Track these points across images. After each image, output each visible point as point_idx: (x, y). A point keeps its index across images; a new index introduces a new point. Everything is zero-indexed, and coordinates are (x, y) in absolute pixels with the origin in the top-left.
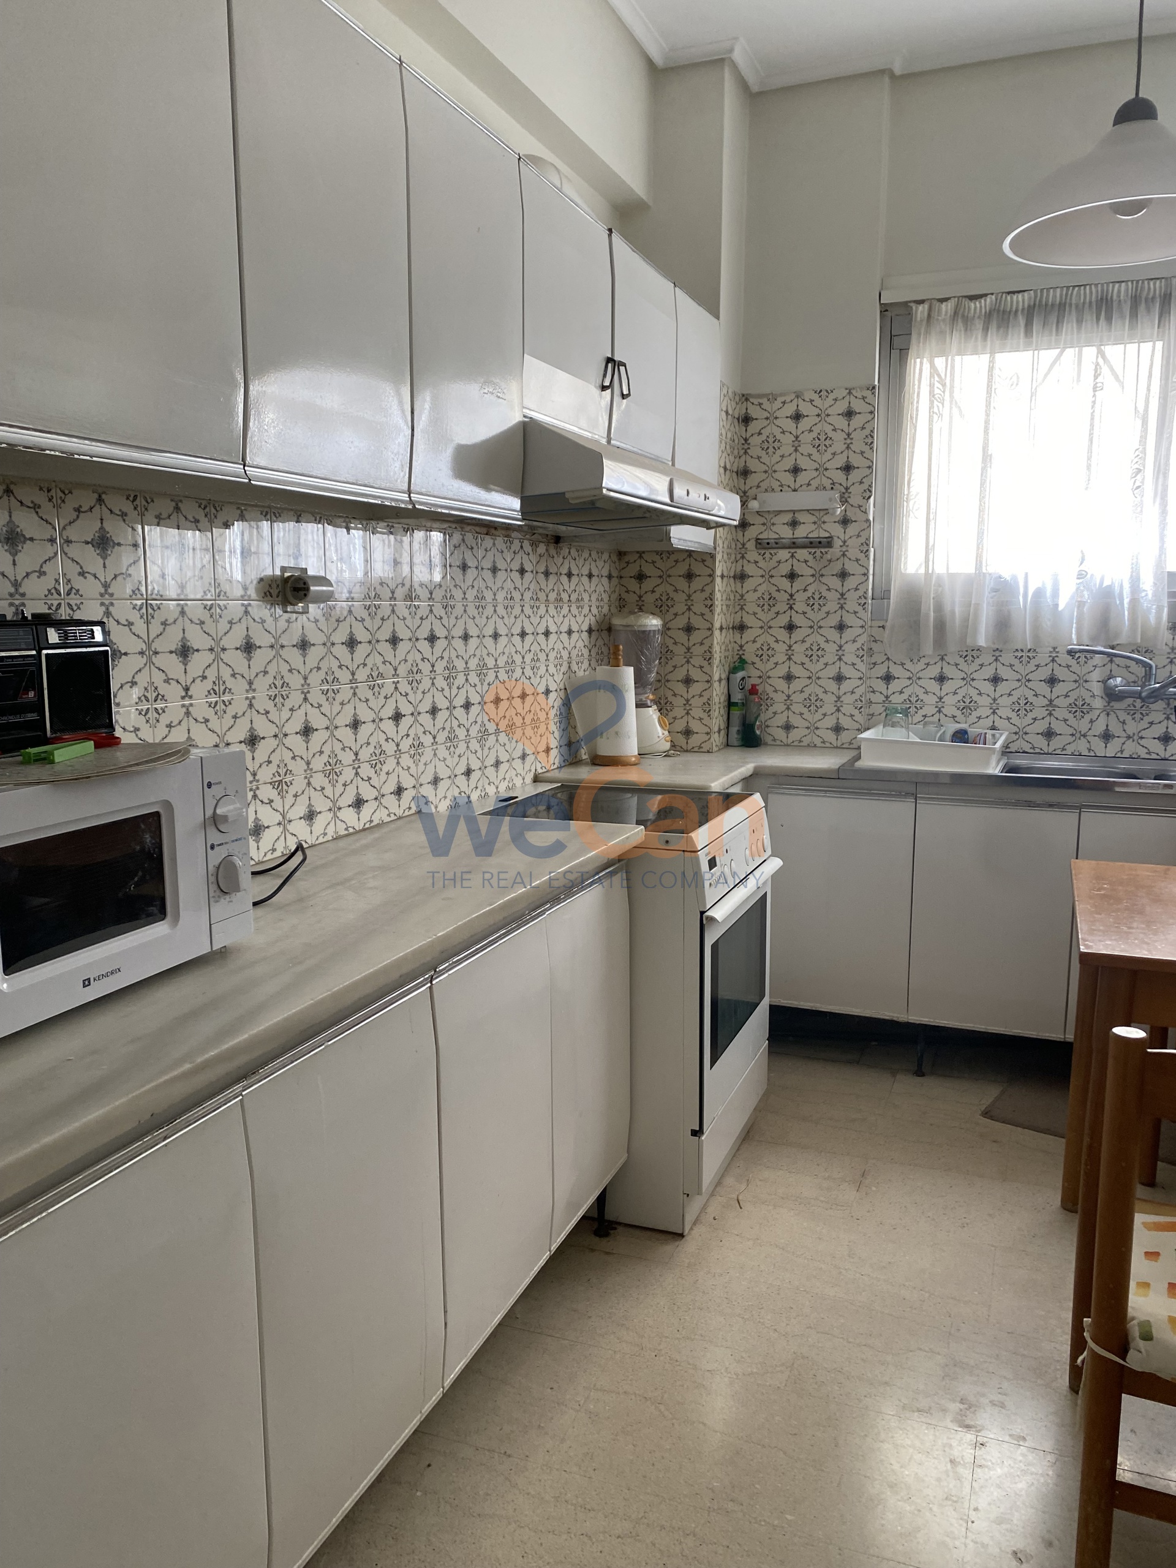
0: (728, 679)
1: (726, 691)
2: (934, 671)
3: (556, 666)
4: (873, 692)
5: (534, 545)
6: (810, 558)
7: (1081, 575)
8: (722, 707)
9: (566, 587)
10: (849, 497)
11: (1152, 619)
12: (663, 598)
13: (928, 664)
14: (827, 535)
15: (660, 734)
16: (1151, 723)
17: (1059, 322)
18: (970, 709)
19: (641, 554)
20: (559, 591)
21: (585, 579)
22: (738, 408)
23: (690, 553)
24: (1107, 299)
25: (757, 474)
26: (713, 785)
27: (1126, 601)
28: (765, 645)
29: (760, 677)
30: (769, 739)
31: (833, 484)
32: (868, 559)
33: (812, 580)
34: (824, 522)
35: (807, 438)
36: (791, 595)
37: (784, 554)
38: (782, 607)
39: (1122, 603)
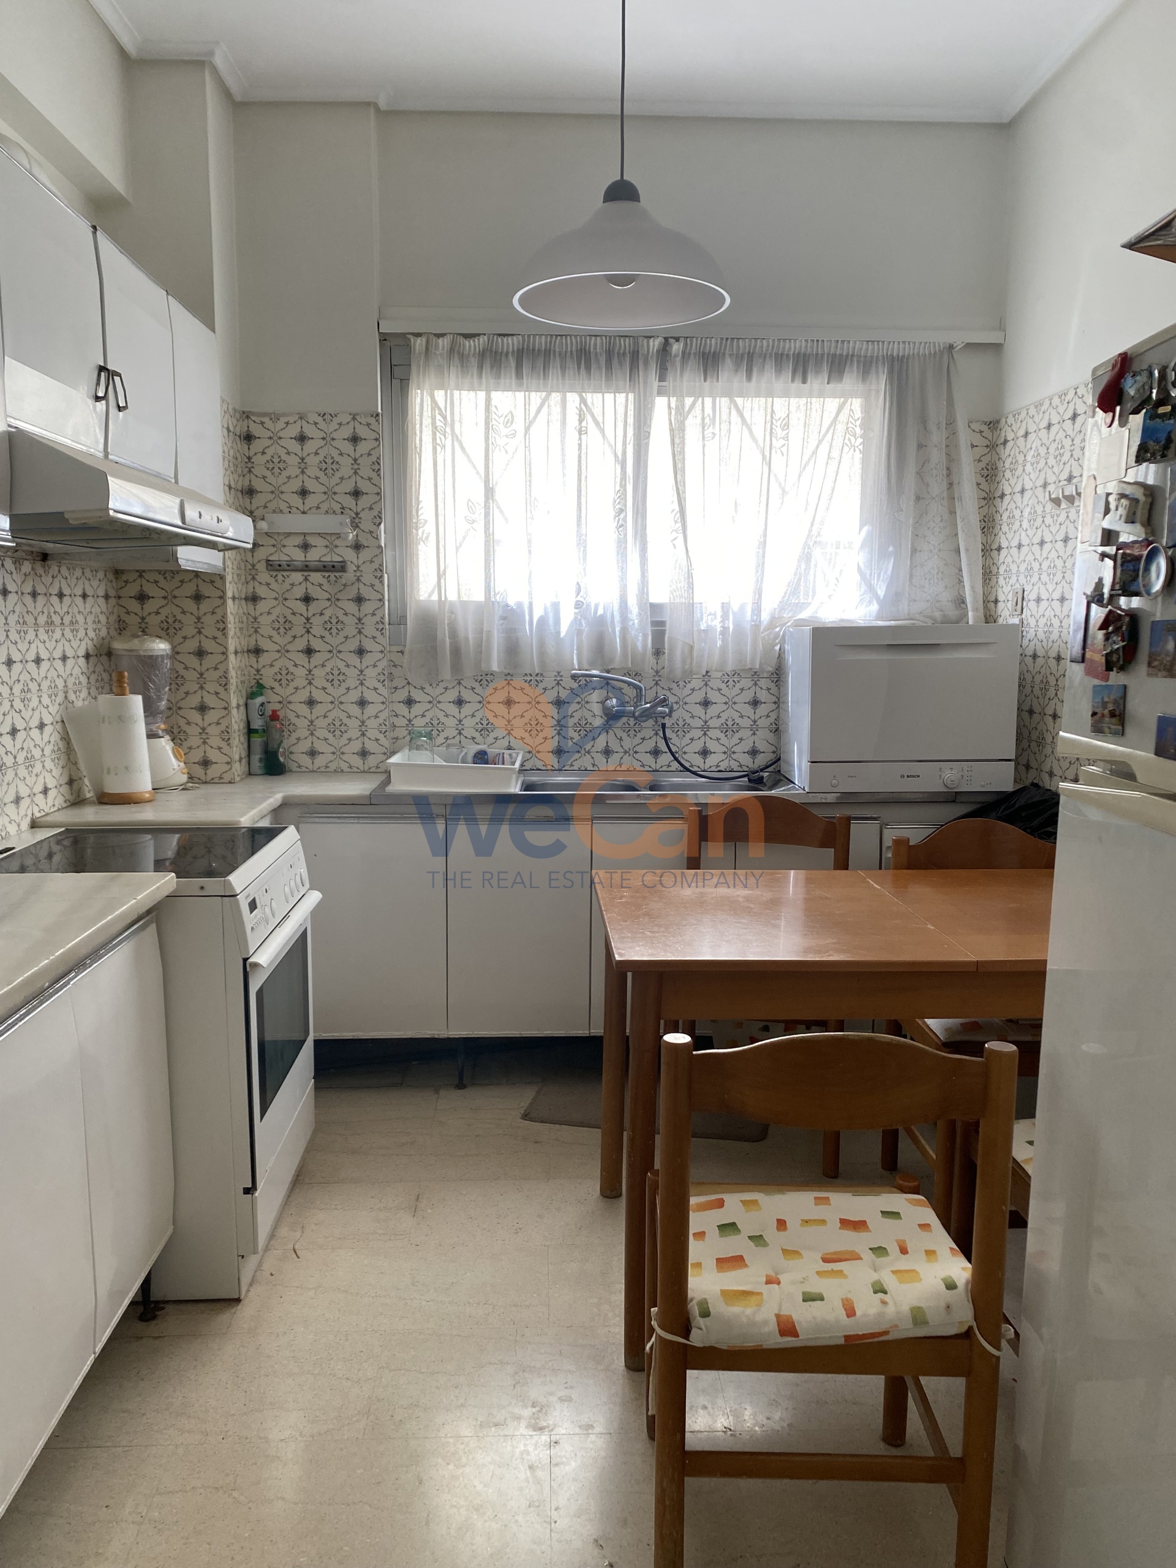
0: (246, 705)
1: (244, 718)
2: (452, 695)
3: (50, 696)
4: (396, 716)
5: (18, 563)
6: (324, 581)
7: (578, 605)
8: (242, 735)
9: (58, 609)
10: (360, 522)
11: (639, 645)
12: (169, 620)
13: (446, 689)
14: (341, 559)
15: (176, 767)
16: (643, 739)
17: (545, 368)
18: (488, 731)
19: (141, 573)
20: (49, 613)
21: (79, 601)
22: (239, 426)
23: (197, 574)
24: (585, 350)
25: (263, 494)
26: (242, 819)
27: (618, 629)
28: (284, 669)
29: (280, 702)
30: (293, 766)
31: (343, 508)
32: (383, 585)
33: (328, 604)
34: (336, 546)
35: (312, 461)
36: (308, 619)
37: (297, 577)
38: (299, 630)
39: (614, 631)
